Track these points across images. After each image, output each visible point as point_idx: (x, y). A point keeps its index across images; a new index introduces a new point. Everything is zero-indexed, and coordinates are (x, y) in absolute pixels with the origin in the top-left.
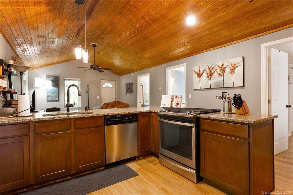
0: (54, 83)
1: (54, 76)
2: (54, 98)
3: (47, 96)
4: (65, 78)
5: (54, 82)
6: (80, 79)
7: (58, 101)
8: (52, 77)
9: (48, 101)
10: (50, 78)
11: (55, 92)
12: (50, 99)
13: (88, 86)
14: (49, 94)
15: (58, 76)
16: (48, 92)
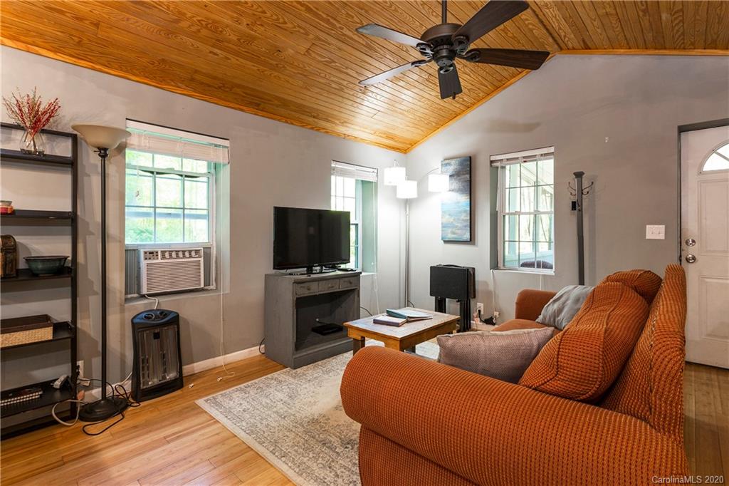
0: (459, 180)
1: (460, 157)
2: (459, 232)
3: (442, 224)
4: (493, 158)
5: (459, 176)
6: (552, 150)
7: (472, 240)
8: (453, 162)
9: (446, 242)
10: (449, 164)
11: (460, 212)
12: (450, 236)
13: (579, 175)
14: (447, 217)
15: (470, 155)
16: (444, 212)
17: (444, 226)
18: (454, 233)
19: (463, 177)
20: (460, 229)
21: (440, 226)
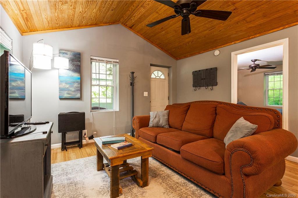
0: (73, 64)
1: (74, 52)
2: (73, 93)
3: (60, 88)
4: (92, 58)
5: (73, 62)
6: (118, 61)
7: (81, 98)
8: (69, 53)
9: (61, 99)
10: (66, 54)
11: (74, 82)
12: (66, 95)
13: (133, 73)
14: (64, 84)
15: (80, 52)
16: (61, 82)
17: (61, 90)
18: (69, 94)
19: (75, 63)
20: (74, 91)
21: (58, 89)
